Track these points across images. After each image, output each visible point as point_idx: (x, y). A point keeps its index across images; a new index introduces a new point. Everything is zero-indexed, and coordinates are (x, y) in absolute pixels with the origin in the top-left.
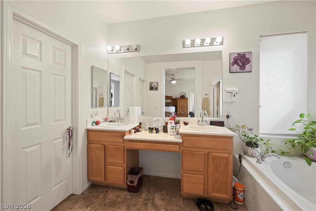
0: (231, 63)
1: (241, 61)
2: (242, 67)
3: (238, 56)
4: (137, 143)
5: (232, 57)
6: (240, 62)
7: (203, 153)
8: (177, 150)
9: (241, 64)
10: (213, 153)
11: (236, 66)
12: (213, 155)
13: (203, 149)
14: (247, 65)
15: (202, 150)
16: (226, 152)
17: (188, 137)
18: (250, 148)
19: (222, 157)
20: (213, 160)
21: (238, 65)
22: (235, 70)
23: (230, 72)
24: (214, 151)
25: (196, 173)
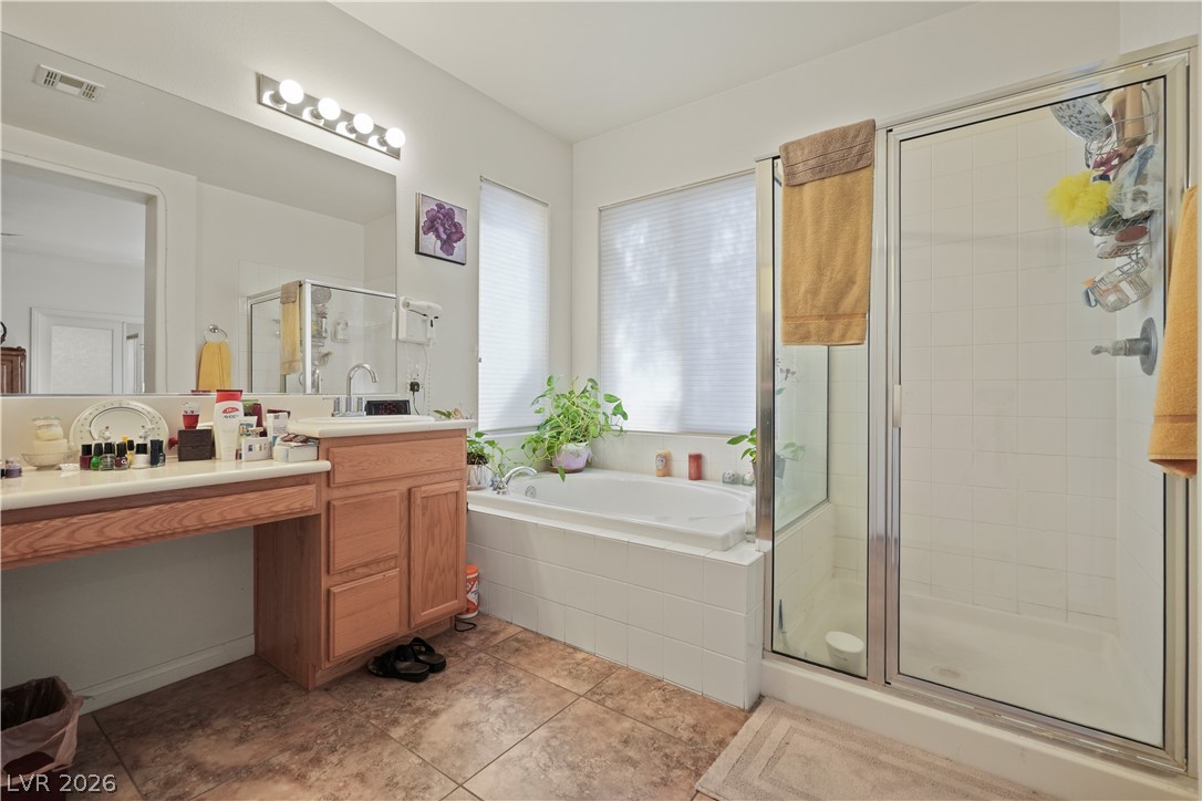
0: (422, 224)
1: (443, 225)
2: (447, 245)
3: (438, 212)
4: (75, 520)
5: (424, 209)
6: (441, 230)
7: (395, 493)
8: (310, 503)
9: (444, 237)
10: (423, 488)
11: (431, 236)
12: (425, 491)
13: (392, 480)
14: (456, 242)
15: (390, 486)
16: (453, 476)
17: (347, 449)
18: (475, 466)
19: (445, 494)
20: (425, 508)
21: (438, 237)
22: (431, 247)
23: (418, 252)
24: (425, 479)
25: (374, 568)
